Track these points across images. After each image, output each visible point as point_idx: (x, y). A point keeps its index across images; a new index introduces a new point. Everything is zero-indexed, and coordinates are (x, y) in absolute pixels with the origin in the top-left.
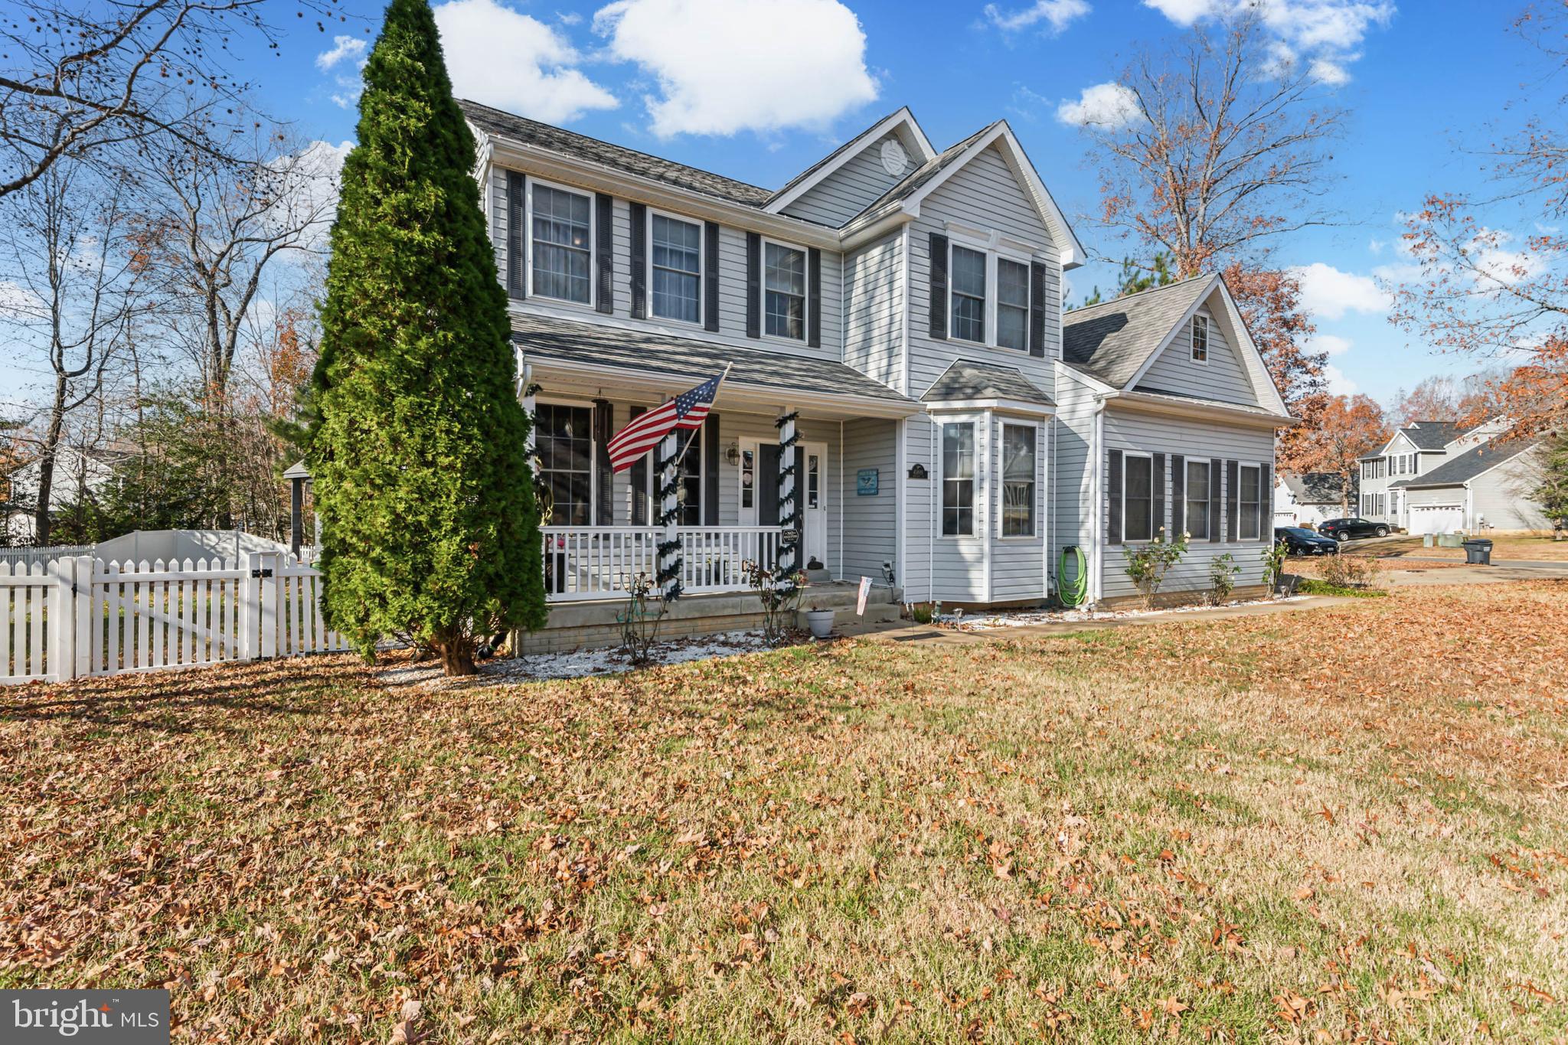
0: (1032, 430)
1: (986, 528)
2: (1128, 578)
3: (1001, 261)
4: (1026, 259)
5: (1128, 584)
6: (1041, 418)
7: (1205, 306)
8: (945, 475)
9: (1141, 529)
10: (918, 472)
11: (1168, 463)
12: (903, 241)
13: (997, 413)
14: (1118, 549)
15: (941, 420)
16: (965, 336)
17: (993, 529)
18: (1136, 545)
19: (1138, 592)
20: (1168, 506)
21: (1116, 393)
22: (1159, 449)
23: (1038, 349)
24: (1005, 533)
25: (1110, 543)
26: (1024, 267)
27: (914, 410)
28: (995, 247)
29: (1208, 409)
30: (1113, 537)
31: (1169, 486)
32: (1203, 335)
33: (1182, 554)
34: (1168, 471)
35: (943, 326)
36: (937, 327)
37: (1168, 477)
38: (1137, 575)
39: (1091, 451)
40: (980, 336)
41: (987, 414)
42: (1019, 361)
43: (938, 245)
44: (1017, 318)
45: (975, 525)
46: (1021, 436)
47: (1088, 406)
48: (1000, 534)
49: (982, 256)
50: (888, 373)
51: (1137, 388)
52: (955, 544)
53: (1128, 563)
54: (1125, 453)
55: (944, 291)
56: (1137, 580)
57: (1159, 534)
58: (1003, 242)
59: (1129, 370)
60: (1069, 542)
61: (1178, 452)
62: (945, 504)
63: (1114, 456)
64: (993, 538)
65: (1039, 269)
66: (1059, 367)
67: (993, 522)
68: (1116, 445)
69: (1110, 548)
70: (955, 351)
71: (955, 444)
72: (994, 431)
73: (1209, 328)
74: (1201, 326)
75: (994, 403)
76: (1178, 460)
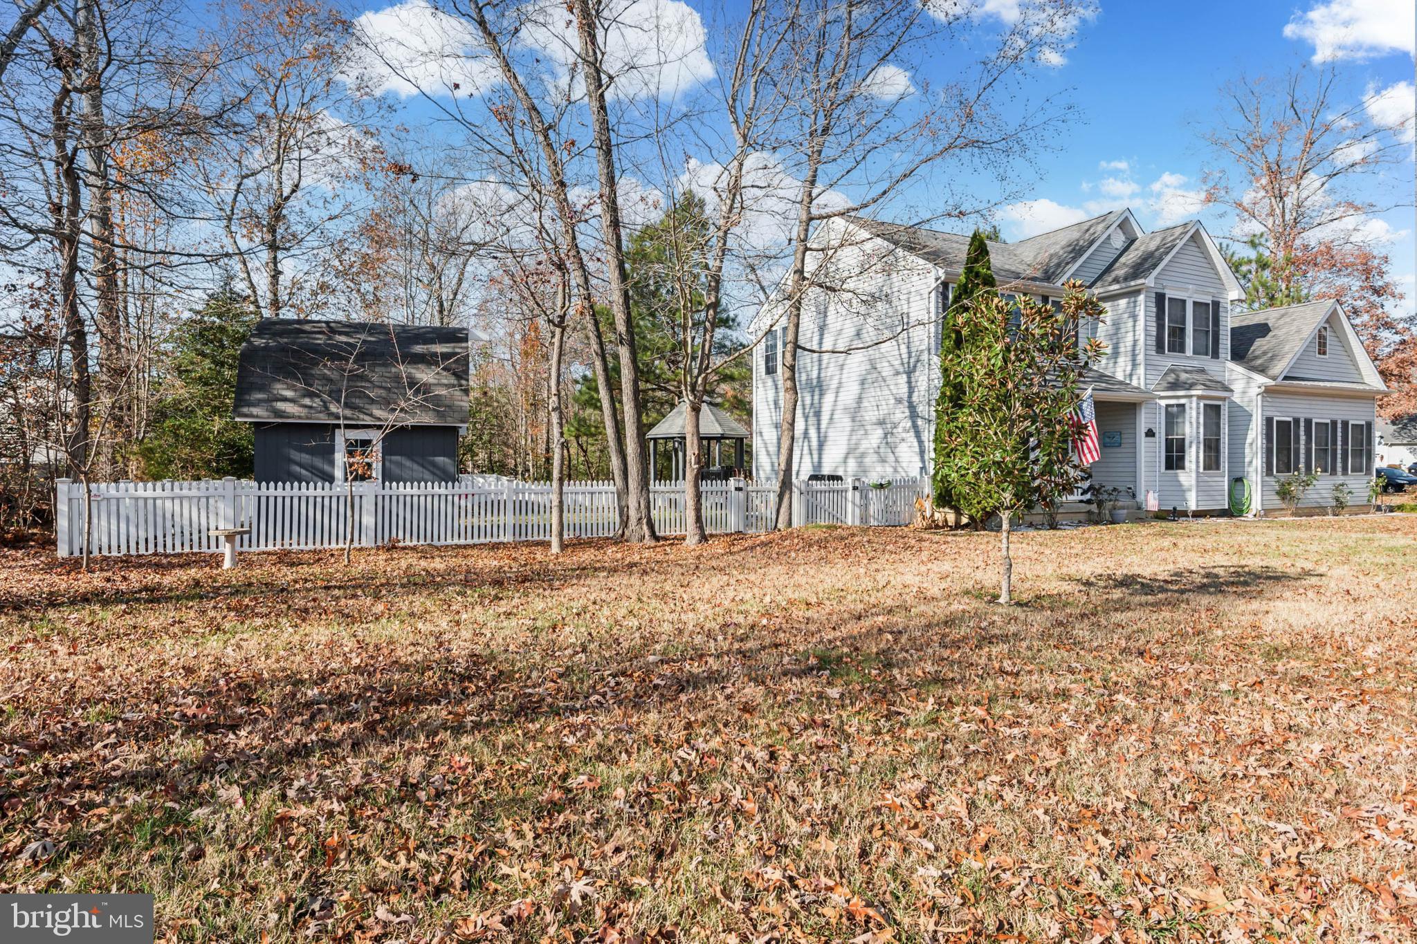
0: (1219, 407)
1: (1194, 466)
2: (1277, 497)
3: (1195, 303)
4: (1208, 299)
5: (1276, 502)
6: (1224, 399)
7: (1327, 321)
8: (1167, 435)
9: (1286, 466)
10: (1150, 433)
11: (1302, 424)
12: (1141, 298)
13: (1200, 398)
14: (1272, 479)
15: (1163, 403)
16: (1174, 351)
17: (1198, 467)
18: (1283, 477)
19: (1284, 506)
20: (1302, 451)
21: (1273, 383)
22: (1296, 415)
23: (1216, 355)
24: (1205, 469)
25: (1267, 475)
26: (1207, 305)
27: (1150, 398)
28: (1191, 294)
29: (1331, 388)
30: (1269, 471)
31: (1303, 438)
32: (1325, 338)
33: (1315, 482)
34: (1302, 429)
35: (1163, 348)
36: (1160, 348)
37: (1302, 433)
38: (1284, 494)
39: (1254, 418)
40: (1182, 349)
41: (1194, 399)
42: (1205, 362)
43: (1160, 298)
44: (1203, 335)
45: (1187, 464)
46: (1213, 411)
47: (1254, 391)
48: (1201, 470)
49: (1184, 301)
50: (1131, 375)
51: (1286, 378)
52: (1176, 475)
53: (1277, 488)
54: (1275, 419)
55: (1163, 326)
56: (1283, 499)
57: (1297, 469)
58: (1196, 292)
59: (1280, 368)
60: (1239, 475)
61: (1308, 416)
62: (1167, 451)
63: (1269, 421)
64: (1198, 472)
65: (1216, 305)
66: (1231, 365)
67: (1198, 462)
68: (1269, 414)
69: (1267, 479)
70: (1169, 361)
71: (1174, 416)
72: (1198, 408)
73: (1328, 334)
74: (1324, 333)
75: (1199, 393)
76: (1308, 422)
